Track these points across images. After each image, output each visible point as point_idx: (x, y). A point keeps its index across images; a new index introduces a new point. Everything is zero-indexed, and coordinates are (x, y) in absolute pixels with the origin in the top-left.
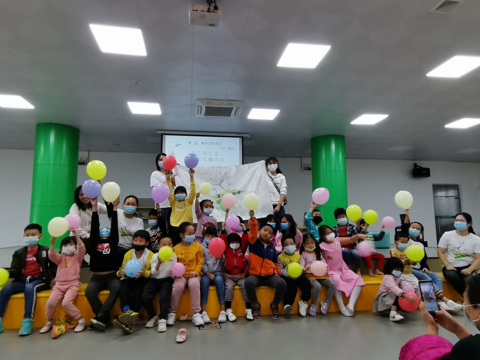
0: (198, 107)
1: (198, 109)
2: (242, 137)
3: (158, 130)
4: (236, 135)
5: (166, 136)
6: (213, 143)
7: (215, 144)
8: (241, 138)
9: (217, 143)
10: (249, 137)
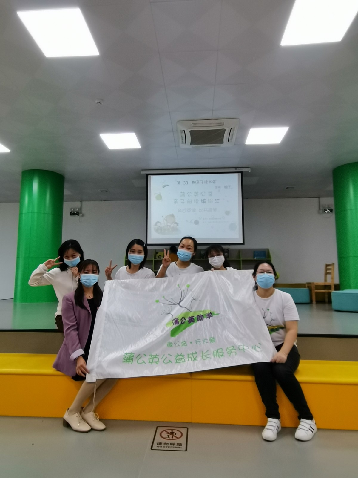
0: (182, 132)
1: (182, 137)
2: (242, 173)
3: (142, 170)
4: (234, 170)
5: (152, 176)
6: (206, 181)
7: (208, 182)
8: (240, 174)
9: (210, 182)
10: (250, 171)
